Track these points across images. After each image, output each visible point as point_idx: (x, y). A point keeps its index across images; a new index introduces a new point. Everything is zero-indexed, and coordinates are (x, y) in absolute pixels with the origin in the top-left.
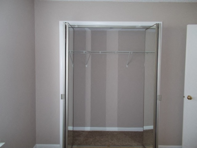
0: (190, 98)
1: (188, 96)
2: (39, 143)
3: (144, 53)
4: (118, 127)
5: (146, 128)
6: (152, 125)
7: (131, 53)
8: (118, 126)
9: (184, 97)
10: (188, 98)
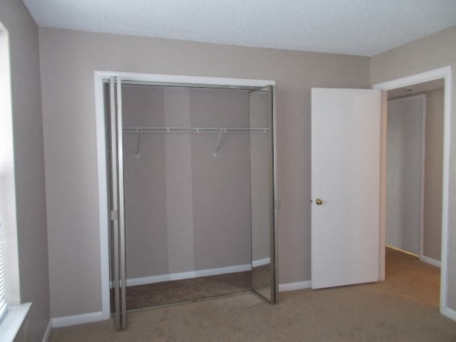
0: (319, 203)
1: (317, 200)
2: (57, 316)
3: (249, 130)
4: (195, 270)
5: (257, 263)
6: (267, 257)
7: (223, 130)
8: (197, 268)
9: (311, 201)
10: (317, 203)
